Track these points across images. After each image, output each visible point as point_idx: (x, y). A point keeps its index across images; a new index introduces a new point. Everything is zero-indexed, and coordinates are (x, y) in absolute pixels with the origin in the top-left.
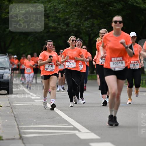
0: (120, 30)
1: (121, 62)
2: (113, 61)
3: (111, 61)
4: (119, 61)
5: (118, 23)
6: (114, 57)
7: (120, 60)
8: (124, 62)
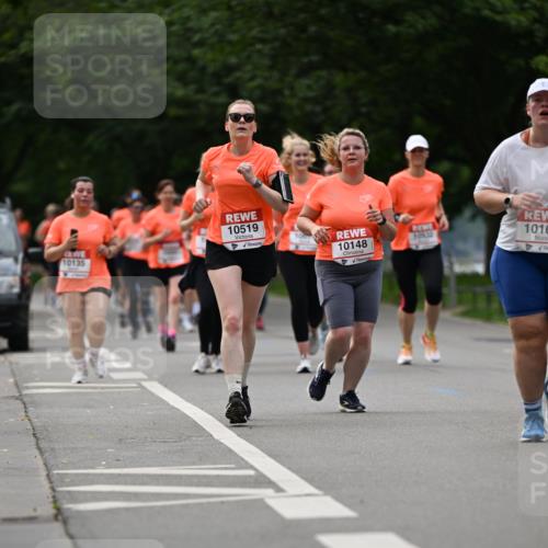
0: (251, 139)
1: (251, 224)
2: (230, 223)
3: (223, 222)
4: (246, 221)
5: (242, 119)
6: (232, 213)
7: (251, 221)
8: (261, 224)
